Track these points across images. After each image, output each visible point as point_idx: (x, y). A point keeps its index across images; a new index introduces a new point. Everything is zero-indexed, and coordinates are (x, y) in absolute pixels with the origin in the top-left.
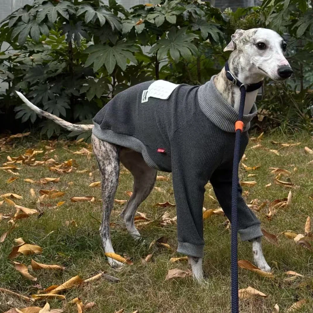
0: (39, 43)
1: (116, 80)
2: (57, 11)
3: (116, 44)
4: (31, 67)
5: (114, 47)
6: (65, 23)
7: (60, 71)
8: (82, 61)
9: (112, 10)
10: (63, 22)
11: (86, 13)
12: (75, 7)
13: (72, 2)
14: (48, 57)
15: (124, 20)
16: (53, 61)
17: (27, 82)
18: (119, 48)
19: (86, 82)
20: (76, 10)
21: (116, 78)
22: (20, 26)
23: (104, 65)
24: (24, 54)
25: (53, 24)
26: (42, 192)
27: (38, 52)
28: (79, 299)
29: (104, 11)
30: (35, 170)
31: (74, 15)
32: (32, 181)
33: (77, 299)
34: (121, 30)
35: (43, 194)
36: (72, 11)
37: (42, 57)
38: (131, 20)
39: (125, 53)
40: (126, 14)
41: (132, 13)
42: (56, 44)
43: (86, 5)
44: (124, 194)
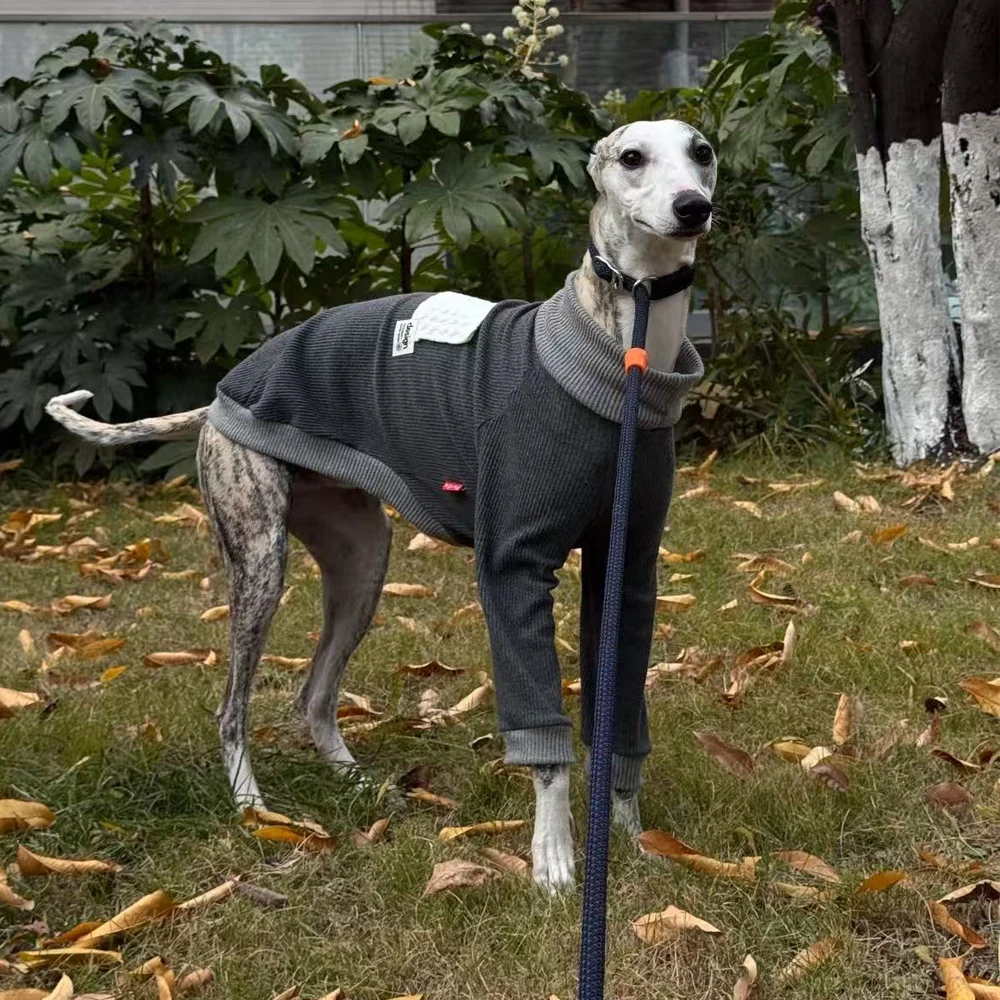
0: (50, 192)
1: (283, 301)
2: (105, 97)
3: (285, 192)
4: (26, 262)
5: (276, 203)
6: (128, 132)
7: (114, 274)
8: (181, 245)
9: (272, 96)
10: (123, 130)
11: (194, 103)
12: (161, 85)
13: (151, 70)
14: (78, 232)
15: (306, 123)
16: (95, 244)
17: (13, 307)
18: (292, 207)
19: (194, 306)
20: (164, 93)
21: (283, 294)
23: (247, 256)
24: (5, 225)
25: (91, 135)
26: (55, 641)
27: (48, 218)
28: (163, 961)
29: (250, 99)
30: (36, 574)
31: (156, 108)
32: (24, 607)
33: (156, 960)
34: (299, 154)
35: (58, 647)
36: (151, 98)
37: (60, 234)
38: (328, 123)
39: (309, 222)
40: (314, 108)
41: (329, 105)
42: (102, 193)
43: (195, 81)
44: (307, 641)
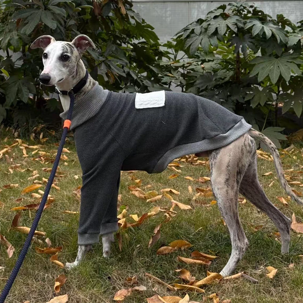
0: (211, 53)
1: (281, 89)
2: (227, 25)
3: (282, 55)
4: (202, 74)
5: (279, 59)
6: (234, 35)
7: (227, 79)
8: (249, 70)
9: (280, 24)
11: (254, 27)
12: (244, 21)
13: (242, 16)
14: (218, 65)
15: (291, 33)
16: (223, 69)
17: (197, 87)
18: (284, 60)
19: (252, 89)
20: (245, 23)
21: (280, 86)
22: (193, 37)
23: (268, 76)
24: (196, 63)
25: (221, 36)
26: (198, 190)
27: (209, 61)
28: (217, 295)
29: (272, 25)
30: (196, 169)
31: (242, 28)
32: (191, 179)
33: (215, 294)
34: (287, 43)
35: (199, 192)
36: (241, 25)
37: (212, 66)
38: (298, 33)
39: (289, 65)
40: (294, 28)
41: (299, 27)
42: (226, 54)
43: (255, 19)
